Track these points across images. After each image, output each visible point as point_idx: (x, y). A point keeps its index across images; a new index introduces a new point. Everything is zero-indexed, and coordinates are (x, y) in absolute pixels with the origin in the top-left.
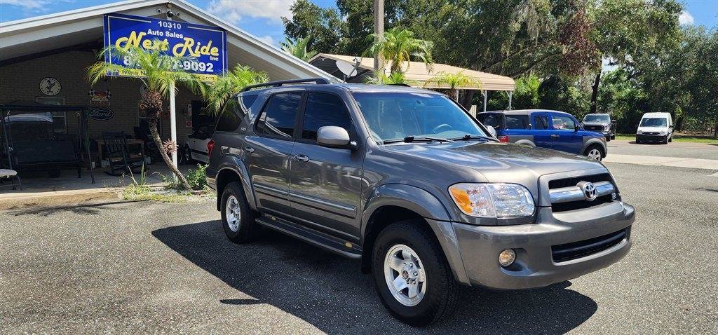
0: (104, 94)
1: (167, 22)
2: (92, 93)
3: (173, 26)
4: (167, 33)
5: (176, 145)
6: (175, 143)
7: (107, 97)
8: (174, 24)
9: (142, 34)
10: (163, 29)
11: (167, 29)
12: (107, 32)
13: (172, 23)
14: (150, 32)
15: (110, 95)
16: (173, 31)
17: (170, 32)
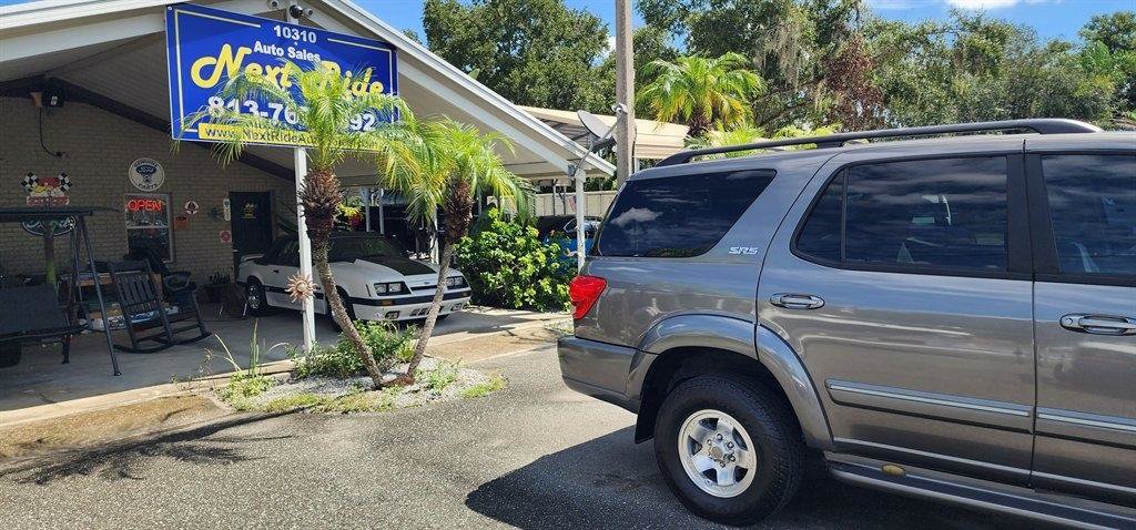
0: (55, 182)
1: (291, 27)
2: (31, 182)
3: (302, 37)
4: (291, 50)
5: (311, 284)
6: (311, 279)
7: (63, 189)
8: (304, 33)
9: (243, 51)
10: (283, 43)
11: (290, 42)
12: (172, 45)
13: (301, 29)
14: (258, 47)
15: (69, 185)
16: (301, 46)
17: (297, 49)
